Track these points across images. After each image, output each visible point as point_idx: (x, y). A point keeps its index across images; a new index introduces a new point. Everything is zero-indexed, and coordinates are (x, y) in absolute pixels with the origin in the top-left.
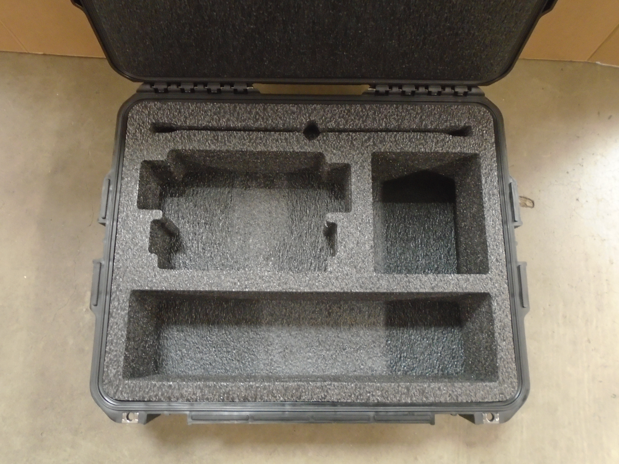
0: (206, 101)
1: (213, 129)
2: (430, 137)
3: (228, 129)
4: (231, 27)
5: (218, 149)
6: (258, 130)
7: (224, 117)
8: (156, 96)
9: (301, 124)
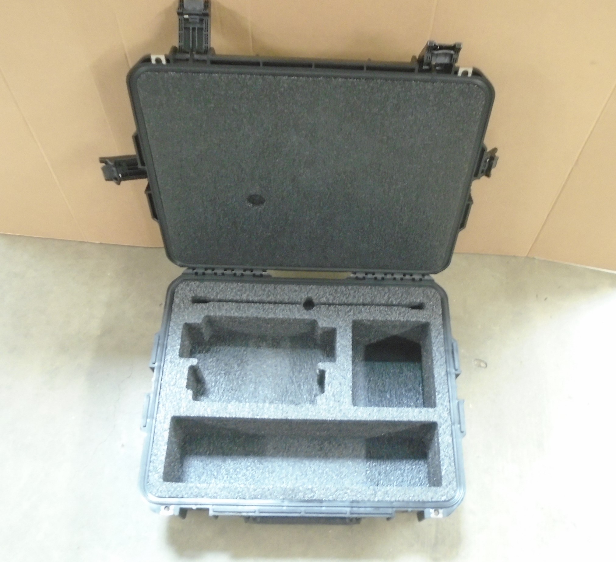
0: (232, 281)
1: (237, 301)
2: (395, 310)
3: (248, 302)
4: (255, 234)
5: (240, 316)
6: (270, 303)
7: (245, 293)
8: (196, 277)
9: (301, 299)
